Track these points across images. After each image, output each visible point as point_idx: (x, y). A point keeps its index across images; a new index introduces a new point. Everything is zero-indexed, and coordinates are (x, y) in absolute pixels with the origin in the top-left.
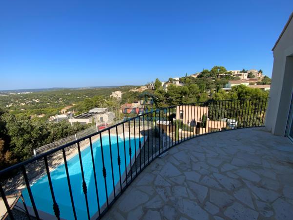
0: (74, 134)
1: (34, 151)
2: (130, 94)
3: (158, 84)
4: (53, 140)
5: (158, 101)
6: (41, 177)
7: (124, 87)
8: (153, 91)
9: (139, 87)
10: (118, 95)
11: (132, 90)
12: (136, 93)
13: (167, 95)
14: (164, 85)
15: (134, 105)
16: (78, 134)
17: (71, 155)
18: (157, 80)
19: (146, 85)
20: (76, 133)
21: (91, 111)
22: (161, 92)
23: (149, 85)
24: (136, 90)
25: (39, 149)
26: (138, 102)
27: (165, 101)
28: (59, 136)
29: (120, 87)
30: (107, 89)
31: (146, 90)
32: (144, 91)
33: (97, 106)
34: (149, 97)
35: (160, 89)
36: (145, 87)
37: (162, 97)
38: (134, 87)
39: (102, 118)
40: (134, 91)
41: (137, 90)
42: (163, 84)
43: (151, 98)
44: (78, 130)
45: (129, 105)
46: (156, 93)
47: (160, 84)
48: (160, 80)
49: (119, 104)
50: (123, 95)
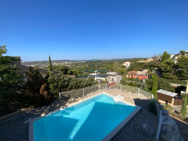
0: (83, 88)
1: (60, 93)
2: (137, 65)
3: (166, 56)
4: (71, 89)
5: (164, 72)
6: (54, 112)
7: (133, 59)
8: (160, 62)
9: (145, 59)
10: (127, 64)
11: (139, 61)
12: (142, 63)
13: (176, 67)
14: (174, 58)
15: (139, 73)
16: (86, 88)
17: (78, 102)
18: (165, 53)
19: (153, 57)
20: (84, 87)
21: (108, 73)
22: (168, 64)
23: (156, 57)
24: (142, 61)
25: (63, 93)
26: (143, 71)
27: (173, 72)
28: (74, 87)
29: (130, 59)
30: (121, 60)
31: (151, 62)
32: (149, 62)
33: (112, 71)
34: (154, 67)
35: (168, 60)
36: (151, 59)
37: (169, 68)
38: (142, 59)
39: (113, 79)
40: (141, 62)
41: (144, 61)
42: (172, 56)
43: (157, 68)
44: (86, 86)
45: (135, 72)
46: (163, 64)
47: (169, 56)
48: (169, 53)
49: (127, 71)
50: (131, 65)
